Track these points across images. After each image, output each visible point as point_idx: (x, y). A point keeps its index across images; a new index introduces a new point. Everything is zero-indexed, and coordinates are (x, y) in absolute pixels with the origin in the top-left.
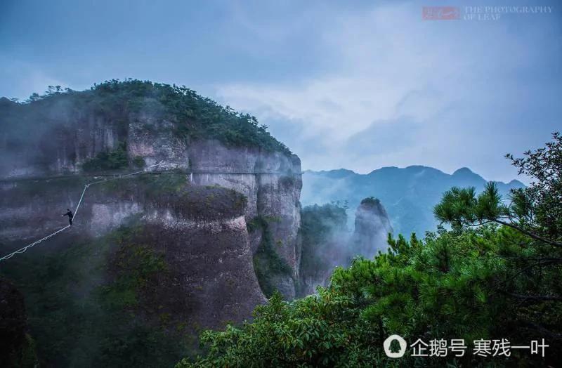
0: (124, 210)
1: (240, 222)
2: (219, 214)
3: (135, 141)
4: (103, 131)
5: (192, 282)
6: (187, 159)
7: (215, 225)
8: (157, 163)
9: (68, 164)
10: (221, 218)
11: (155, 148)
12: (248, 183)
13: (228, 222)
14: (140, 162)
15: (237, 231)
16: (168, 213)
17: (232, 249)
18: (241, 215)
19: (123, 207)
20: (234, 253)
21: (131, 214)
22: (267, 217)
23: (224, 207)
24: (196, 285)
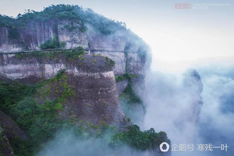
0: (58, 67)
1: (110, 74)
2: (99, 69)
3: (61, 34)
4: (48, 30)
5: (86, 102)
6: (87, 43)
7: (97, 75)
8: (72, 45)
9: (36, 47)
10: (99, 72)
11: (70, 37)
12: (120, 56)
13: (103, 74)
14: (64, 44)
15: (108, 79)
16: (76, 69)
17: (106, 88)
18: (111, 70)
19: (58, 66)
20: (106, 90)
21: (61, 69)
22: (131, 74)
23: (101, 65)
24: (87, 104)
